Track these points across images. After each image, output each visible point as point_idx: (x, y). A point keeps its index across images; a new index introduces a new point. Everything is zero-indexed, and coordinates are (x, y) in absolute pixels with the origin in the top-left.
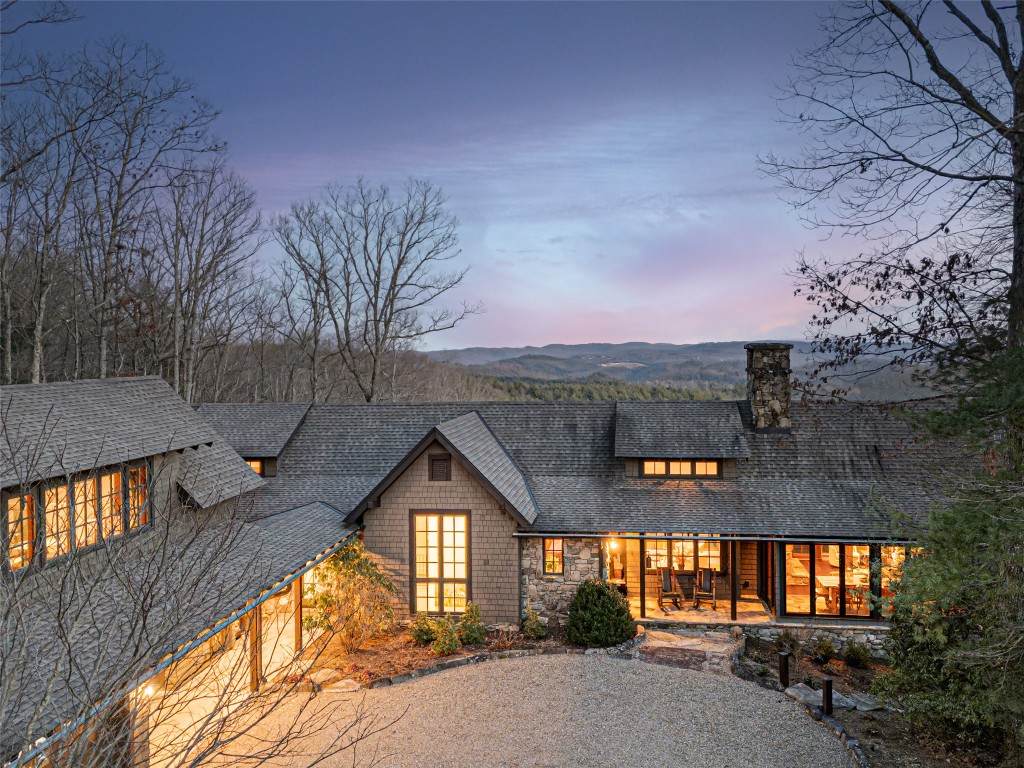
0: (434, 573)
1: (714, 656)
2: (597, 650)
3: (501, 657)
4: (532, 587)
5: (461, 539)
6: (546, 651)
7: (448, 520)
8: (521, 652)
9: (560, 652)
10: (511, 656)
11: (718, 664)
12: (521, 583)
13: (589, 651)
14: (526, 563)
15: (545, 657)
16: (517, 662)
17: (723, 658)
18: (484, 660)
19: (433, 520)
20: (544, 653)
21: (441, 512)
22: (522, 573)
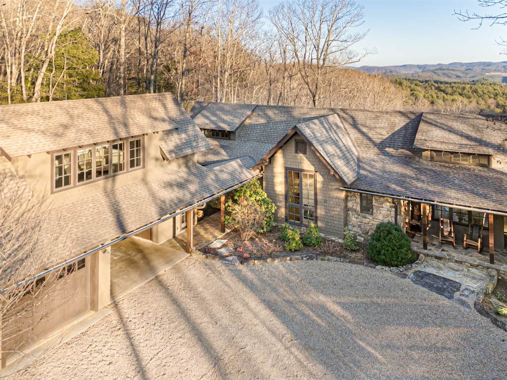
1: (467, 289)
2: (384, 267)
3: (322, 260)
4: (354, 219)
6: (352, 262)
8: (335, 259)
9: (360, 264)
10: (328, 260)
11: (467, 296)
12: (347, 215)
13: (379, 267)
15: (349, 265)
16: (331, 264)
17: (473, 292)
18: (312, 259)
20: (350, 262)
22: (347, 210)
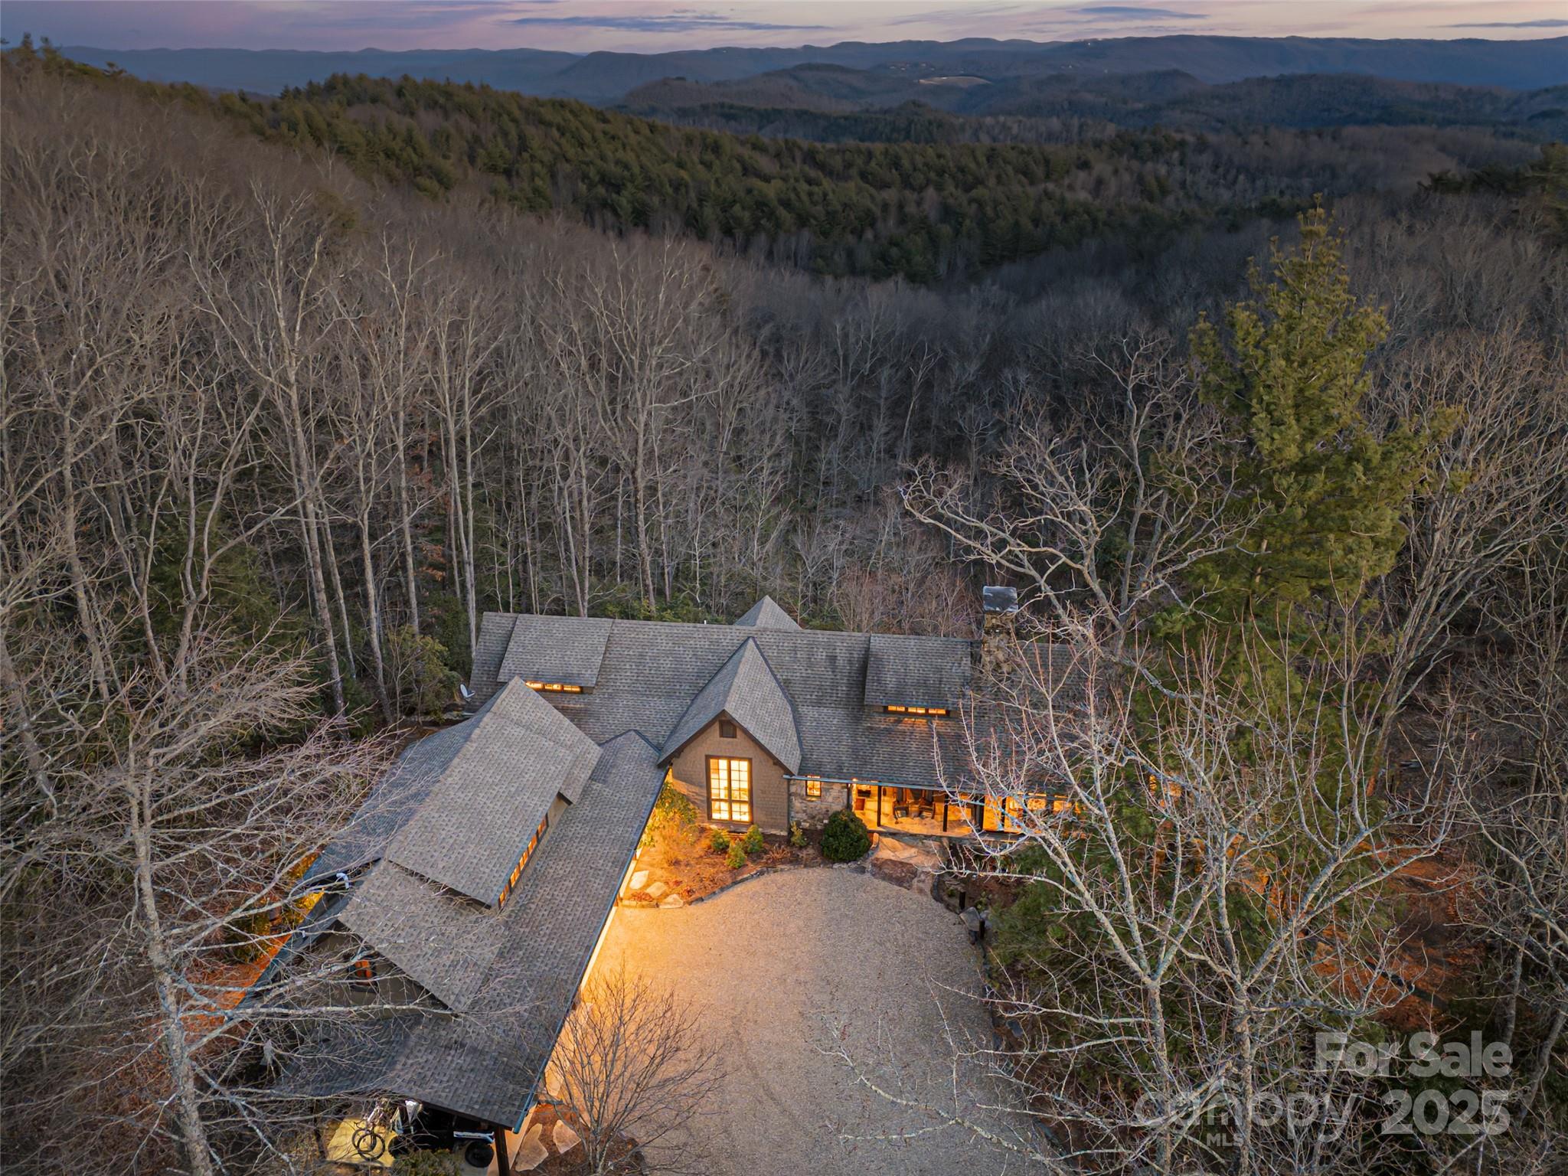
0: (723, 795)
1: (922, 872)
2: (842, 865)
3: (775, 872)
4: (797, 804)
5: (745, 776)
7: (735, 764)
8: (788, 866)
9: (816, 866)
10: (781, 871)
11: (924, 882)
12: (789, 801)
14: (793, 789)
15: (806, 871)
16: (786, 877)
17: (928, 875)
18: (763, 875)
19: (723, 763)
20: (805, 866)
21: (730, 758)
22: (790, 795)
